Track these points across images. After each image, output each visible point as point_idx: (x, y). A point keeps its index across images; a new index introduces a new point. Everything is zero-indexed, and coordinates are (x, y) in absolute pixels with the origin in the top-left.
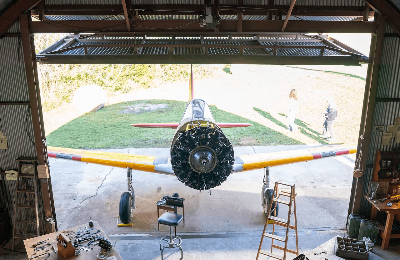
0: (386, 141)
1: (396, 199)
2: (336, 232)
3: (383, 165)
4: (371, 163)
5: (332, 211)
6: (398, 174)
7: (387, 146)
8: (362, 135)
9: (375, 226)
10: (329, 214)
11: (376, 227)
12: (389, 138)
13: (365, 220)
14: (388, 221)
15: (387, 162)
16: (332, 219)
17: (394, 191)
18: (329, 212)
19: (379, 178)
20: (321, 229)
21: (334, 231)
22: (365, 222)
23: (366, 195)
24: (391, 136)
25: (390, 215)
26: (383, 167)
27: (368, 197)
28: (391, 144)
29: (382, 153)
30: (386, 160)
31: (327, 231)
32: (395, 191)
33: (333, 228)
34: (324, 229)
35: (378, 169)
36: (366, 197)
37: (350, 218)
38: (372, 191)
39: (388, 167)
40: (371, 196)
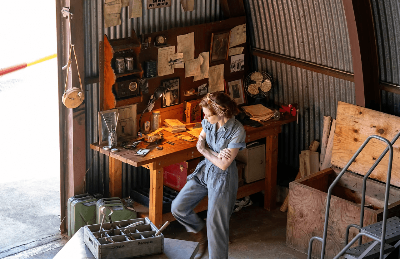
0: (112, 17)
1: (157, 137)
2: (44, 249)
3: (120, 68)
4: (90, 72)
5: (15, 211)
6: (147, 86)
7: (115, 27)
8: (64, 8)
9: (128, 208)
10: (12, 219)
11: (130, 208)
12: (116, 9)
13: (105, 200)
14: (155, 187)
15: (126, 62)
16: (23, 226)
17: (147, 124)
18: (8, 216)
19: (117, 99)
20: (9, 253)
21: (40, 249)
22: (106, 203)
23: (97, 144)
24: (121, 4)
25: (155, 171)
26: (121, 74)
27: (102, 146)
28: (122, 23)
29: (114, 42)
30: (124, 55)
31: (25, 252)
32: (149, 125)
33: (33, 244)
34: (15, 250)
35: (112, 78)
36: (97, 149)
37: (73, 205)
38: (106, 134)
39: (129, 71)
40: (107, 144)
